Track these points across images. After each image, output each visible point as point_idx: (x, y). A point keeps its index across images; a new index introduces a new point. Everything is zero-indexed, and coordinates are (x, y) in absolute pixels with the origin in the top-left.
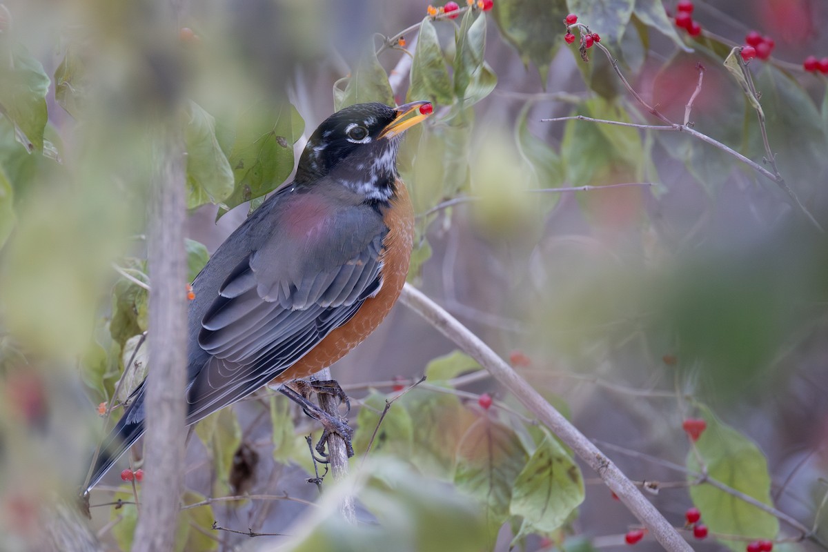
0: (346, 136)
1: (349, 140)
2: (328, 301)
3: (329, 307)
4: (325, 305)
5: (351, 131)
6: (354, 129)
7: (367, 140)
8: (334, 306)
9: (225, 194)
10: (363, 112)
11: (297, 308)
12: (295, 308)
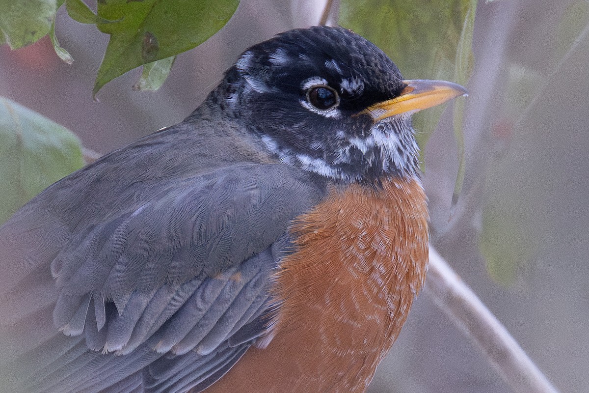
0: (302, 94)
1: (304, 103)
2: (167, 343)
3: (170, 353)
4: (162, 349)
5: (314, 88)
6: (318, 87)
7: (332, 113)
8: (179, 352)
9: (33, 33)
10: (358, 61)
11: (111, 350)
12: (109, 348)
